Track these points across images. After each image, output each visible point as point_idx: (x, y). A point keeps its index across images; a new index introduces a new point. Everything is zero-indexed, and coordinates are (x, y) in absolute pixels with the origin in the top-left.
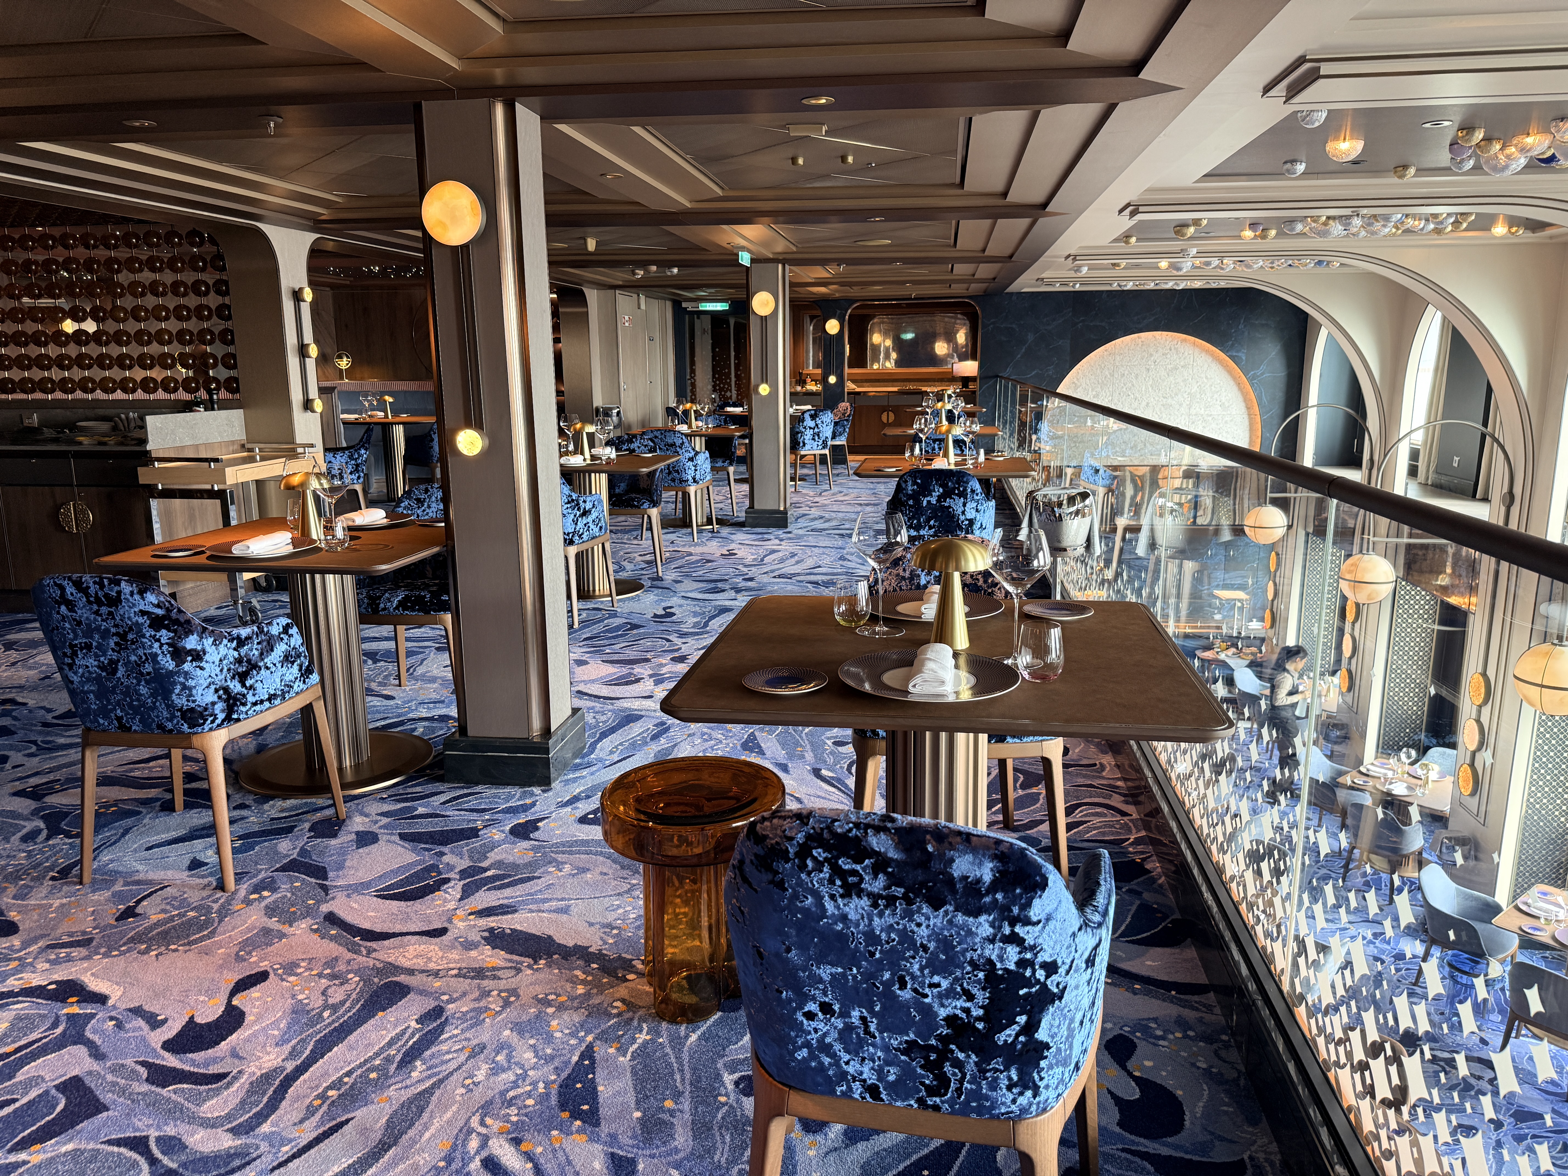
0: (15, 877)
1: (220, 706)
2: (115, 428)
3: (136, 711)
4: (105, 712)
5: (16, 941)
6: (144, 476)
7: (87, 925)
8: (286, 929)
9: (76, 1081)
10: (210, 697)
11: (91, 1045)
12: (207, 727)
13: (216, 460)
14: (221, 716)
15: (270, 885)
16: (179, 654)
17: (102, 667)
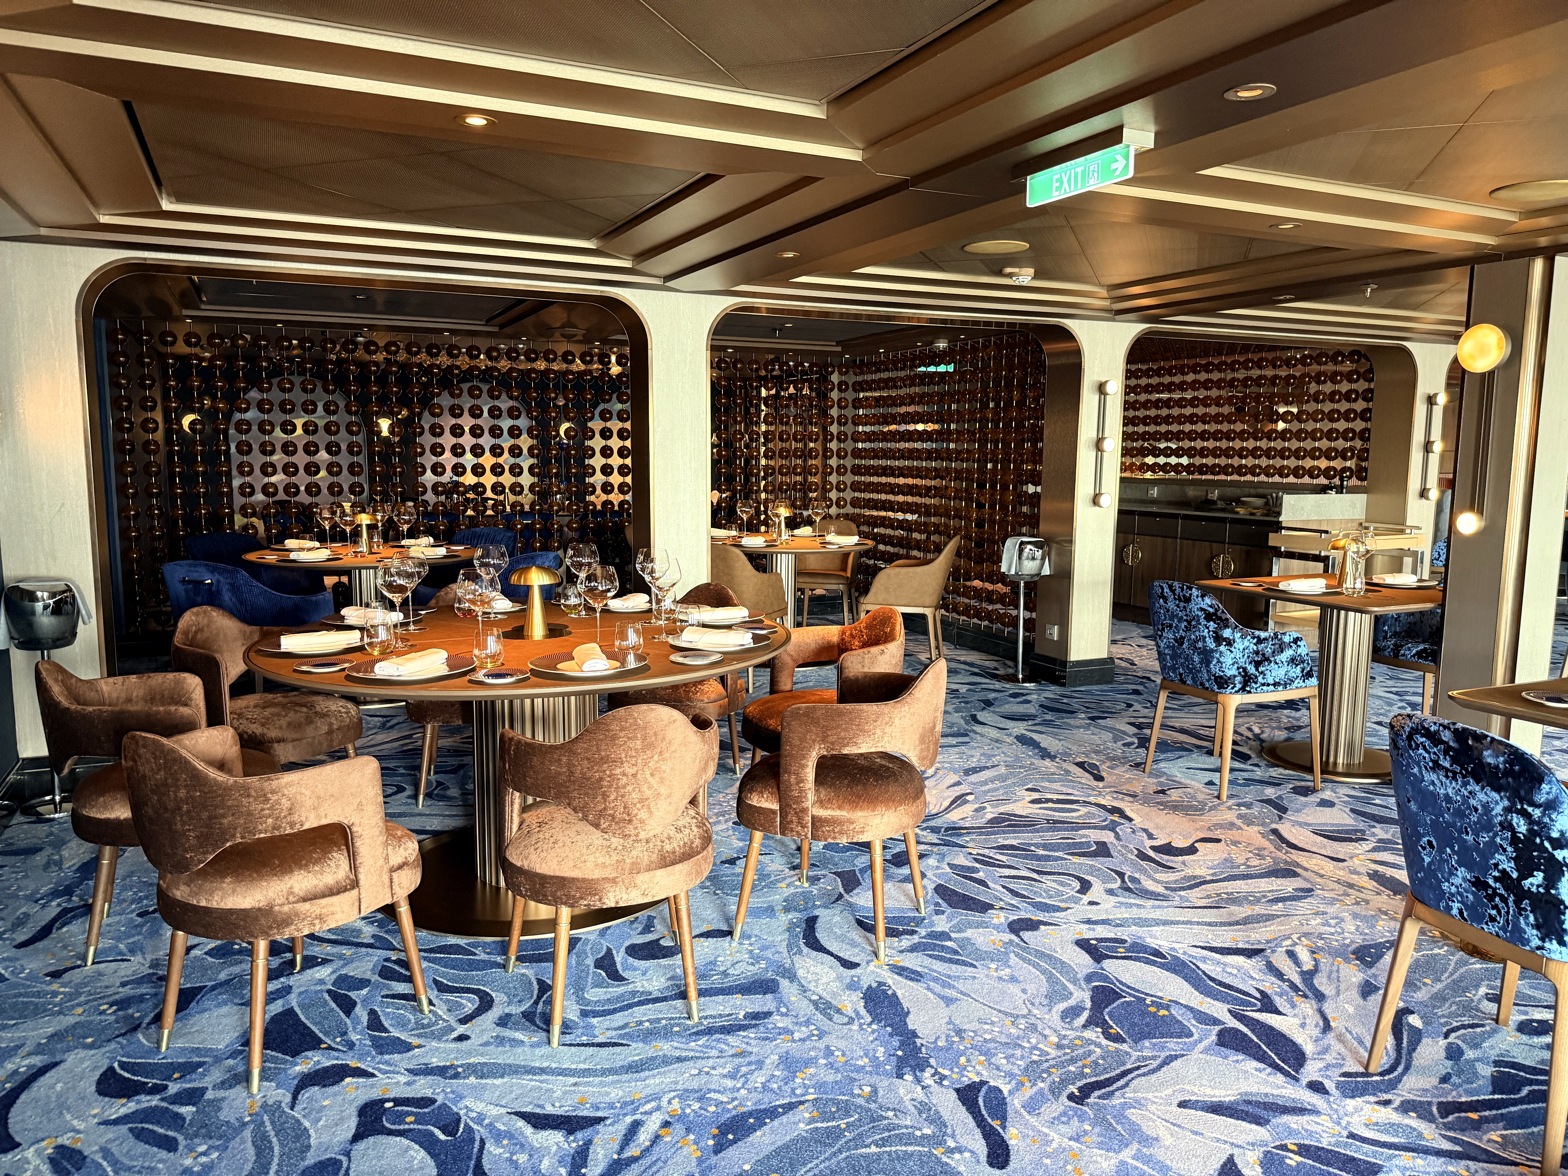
0: (1113, 759)
1: (1238, 679)
2: (1267, 504)
3: (1191, 672)
4: (1174, 669)
5: (1101, 784)
6: (1273, 540)
7: (1138, 789)
8: (1245, 827)
9: (1104, 843)
10: (1233, 672)
11: (1116, 833)
12: (1229, 690)
13: (1326, 532)
14: (1239, 686)
15: (1248, 806)
16: (1219, 639)
17: (1176, 640)
